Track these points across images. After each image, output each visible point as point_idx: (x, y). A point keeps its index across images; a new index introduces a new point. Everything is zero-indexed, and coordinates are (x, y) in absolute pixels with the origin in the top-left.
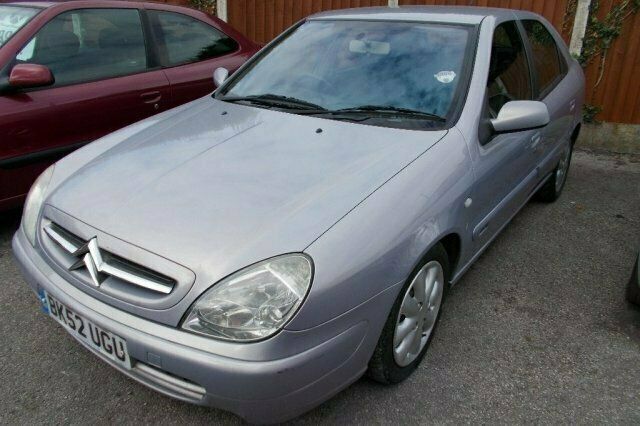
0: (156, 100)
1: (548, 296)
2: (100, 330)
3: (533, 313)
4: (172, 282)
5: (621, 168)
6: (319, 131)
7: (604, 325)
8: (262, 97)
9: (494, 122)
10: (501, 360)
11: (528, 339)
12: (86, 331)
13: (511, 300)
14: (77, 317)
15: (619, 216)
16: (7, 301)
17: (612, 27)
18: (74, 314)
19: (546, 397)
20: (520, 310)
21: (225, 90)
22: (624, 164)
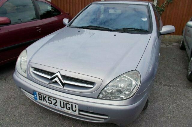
0: (40, 30)
1: (169, 81)
2: (65, 103)
3: (168, 86)
4: (92, 83)
5: (168, 46)
6: (115, 35)
7: (186, 87)
8: (88, 26)
9: (161, 32)
10: (167, 100)
11: (171, 93)
12: (58, 104)
13: (161, 83)
14: (53, 99)
15: (174, 59)
16: (4, 99)
17: (163, 9)
18: (52, 98)
19: (184, 108)
20: (164, 85)
21: (70, 25)
22: (168, 45)
